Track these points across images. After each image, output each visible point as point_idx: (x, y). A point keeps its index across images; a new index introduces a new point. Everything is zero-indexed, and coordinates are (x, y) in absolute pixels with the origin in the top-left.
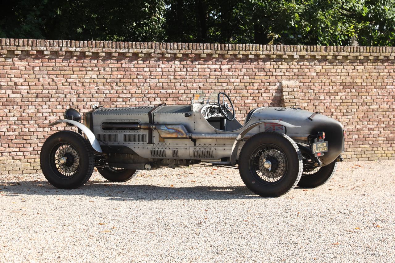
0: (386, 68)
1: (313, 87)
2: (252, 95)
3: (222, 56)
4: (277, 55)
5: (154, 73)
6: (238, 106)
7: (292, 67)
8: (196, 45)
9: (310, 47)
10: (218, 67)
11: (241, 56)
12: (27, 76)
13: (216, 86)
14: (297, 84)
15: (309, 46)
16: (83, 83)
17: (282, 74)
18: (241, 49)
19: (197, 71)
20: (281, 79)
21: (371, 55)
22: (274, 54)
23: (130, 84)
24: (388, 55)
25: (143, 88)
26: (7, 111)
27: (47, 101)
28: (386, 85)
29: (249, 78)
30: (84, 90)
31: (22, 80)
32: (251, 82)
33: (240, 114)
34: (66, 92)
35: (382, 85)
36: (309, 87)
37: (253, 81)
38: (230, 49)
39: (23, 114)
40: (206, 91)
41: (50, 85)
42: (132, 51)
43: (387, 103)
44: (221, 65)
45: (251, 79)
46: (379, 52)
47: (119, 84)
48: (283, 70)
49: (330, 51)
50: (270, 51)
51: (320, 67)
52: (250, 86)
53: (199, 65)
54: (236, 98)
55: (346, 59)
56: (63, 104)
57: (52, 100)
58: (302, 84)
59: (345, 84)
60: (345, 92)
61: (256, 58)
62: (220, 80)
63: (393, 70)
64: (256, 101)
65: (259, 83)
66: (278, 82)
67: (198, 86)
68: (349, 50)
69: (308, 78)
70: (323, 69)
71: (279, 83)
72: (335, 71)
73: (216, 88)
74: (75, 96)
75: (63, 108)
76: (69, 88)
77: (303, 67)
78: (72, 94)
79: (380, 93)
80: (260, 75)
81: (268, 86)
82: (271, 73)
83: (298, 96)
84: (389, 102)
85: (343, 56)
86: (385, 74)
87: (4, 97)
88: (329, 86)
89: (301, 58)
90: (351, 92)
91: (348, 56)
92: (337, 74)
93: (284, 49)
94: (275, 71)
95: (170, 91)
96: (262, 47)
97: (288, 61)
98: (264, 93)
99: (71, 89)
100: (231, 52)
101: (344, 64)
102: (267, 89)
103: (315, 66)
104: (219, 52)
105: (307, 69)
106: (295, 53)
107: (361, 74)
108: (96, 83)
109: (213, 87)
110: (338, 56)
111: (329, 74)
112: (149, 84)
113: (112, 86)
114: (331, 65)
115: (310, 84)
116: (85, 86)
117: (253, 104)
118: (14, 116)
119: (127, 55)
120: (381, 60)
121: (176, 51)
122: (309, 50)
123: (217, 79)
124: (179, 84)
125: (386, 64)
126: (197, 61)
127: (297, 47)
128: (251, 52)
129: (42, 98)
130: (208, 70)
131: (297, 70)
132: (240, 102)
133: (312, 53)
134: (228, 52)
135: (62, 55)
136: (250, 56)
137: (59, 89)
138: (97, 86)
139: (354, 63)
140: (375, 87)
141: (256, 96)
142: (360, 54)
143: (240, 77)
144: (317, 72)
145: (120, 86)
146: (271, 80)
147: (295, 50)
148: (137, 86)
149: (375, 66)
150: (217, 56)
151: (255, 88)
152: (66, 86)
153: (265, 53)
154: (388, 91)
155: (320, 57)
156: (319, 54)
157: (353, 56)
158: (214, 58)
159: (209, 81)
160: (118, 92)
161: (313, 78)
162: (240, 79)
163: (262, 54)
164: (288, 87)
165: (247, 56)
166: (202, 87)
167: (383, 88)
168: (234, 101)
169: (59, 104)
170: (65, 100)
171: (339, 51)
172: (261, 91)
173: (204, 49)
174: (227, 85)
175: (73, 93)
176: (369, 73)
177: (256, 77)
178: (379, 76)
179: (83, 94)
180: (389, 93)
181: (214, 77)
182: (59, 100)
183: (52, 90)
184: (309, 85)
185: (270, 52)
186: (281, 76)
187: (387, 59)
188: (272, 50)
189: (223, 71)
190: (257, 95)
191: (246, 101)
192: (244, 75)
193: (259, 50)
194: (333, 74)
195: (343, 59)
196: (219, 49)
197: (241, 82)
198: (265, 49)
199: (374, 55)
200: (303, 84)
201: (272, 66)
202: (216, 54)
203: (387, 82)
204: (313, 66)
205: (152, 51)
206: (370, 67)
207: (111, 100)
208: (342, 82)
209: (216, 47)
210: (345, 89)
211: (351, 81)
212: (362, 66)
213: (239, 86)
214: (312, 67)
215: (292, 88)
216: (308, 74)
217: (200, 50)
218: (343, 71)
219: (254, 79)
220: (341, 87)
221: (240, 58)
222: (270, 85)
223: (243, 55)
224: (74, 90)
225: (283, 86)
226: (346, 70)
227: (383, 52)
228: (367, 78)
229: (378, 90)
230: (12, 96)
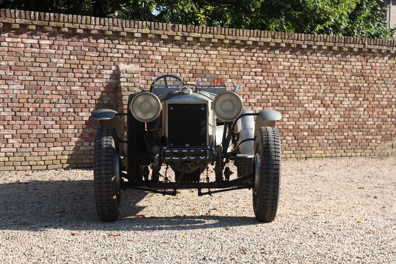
0: (242, 55)
2: (81, 80)
3: (41, 29)
4: (113, 32)
6: (62, 94)
7: (133, 47)
8: (5, 11)
9: (155, 24)
10: (36, 41)
11: (67, 30)
13: (32, 66)
14: (138, 69)
15: (153, 23)
17: (120, 55)
18: (66, 20)
19: (7, 45)
20: (118, 61)
21: (226, 39)
22: (109, 30)
24: (246, 40)
28: (242, 75)
29: (77, 59)
32: (80, 64)
33: (65, 103)
35: (238, 75)
36: (152, 73)
37: (82, 62)
38: (52, 19)
40: (18, 73)
43: (243, 96)
44: (40, 40)
45: (80, 60)
46: (236, 35)
48: (121, 51)
49: (178, 31)
50: (105, 25)
51: (167, 49)
52: (78, 68)
53: (10, 38)
54: (59, 83)
55: (197, 41)
58: (144, 69)
59: (196, 72)
60: (195, 81)
61: (86, 33)
62: (38, 60)
63: (250, 57)
64: (85, 87)
65: (90, 65)
66: (114, 65)
67: (8, 65)
68: (201, 31)
69: (152, 62)
70: (169, 51)
71: (115, 67)
72: (184, 56)
73: (32, 69)
77: (145, 48)
79: (235, 84)
80: (91, 55)
81: (102, 69)
82: (106, 54)
83: (139, 84)
84: (245, 95)
85: (193, 37)
86: (241, 61)
88: (177, 73)
89: (143, 37)
90: (202, 81)
91: (199, 38)
92: (186, 58)
93: (122, 24)
94: (110, 51)
96: (94, 20)
97: (127, 39)
98: (96, 78)
100: (53, 24)
101: (195, 47)
102: (100, 73)
103: (160, 48)
104: (36, 22)
105: (151, 50)
106: (135, 31)
107: (214, 60)
109: (28, 68)
110: (188, 37)
111: (176, 59)
114: (179, 48)
115: (154, 70)
117: (82, 92)
120: (237, 44)
122: (153, 28)
123: (34, 58)
125: (243, 50)
126: (6, 32)
127: (138, 22)
128: (79, 26)
130: (22, 45)
131: (138, 52)
132: (64, 88)
133: (157, 32)
134: (49, 24)
136: (79, 31)
139: (206, 46)
140: (230, 77)
141: (85, 82)
142: (214, 36)
143: (65, 57)
144: (163, 55)
146: (105, 63)
147: (136, 26)
149: (230, 51)
150: (34, 27)
151: (85, 71)
153: (97, 27)
154: (245, 82)
155: (166, 37)
156: (165, 34)
157: (206, 38)
158: (30, 30)
159: (23, 59)
161: (157, 63)
162: (65, 59)
163: (94, 29)
164: (126, 72)
165: (74, 30)
166: (13, 68)
167: (239, 78)
168: (57, 87)
171: (189, 30)
172: (91, 76)
173: (15, 18)
174: (48, 66)
176: (224, 59)
177: (86, 58)
178: (235, 63)
180: (246, 84)
181: (30, 55)
184: (152, 71)
185: (105, 27)
186: (118, 57)
187: (244, 44)
188: (107, 24)
189: (43, 48)
190: (87, 80)
191: (73, 88)
192: (71, 54)
193: (91, 24)
194: (181, 59)
195: (193, 41)
196: (37, 19)
197: (66, 63)
198: (98, 23)
199: (229, 39)
200: (146, 69)
201: (107, 45)
202: (33, 24)
203: (244, 71)
204: (158, 48)
206: (224, 52)
208: (192, 69)
209: (32, 15)
210: (196, 77)
211: (203, 68)
212: (216, 50)
213: (63, 67)
214: (156, 49)
215: (131, 73)
216: (151, 57)
217: (11, 18)
218: (193, 56)
219: (84, 60)
220: (191, 75)
221: (65, 33)
222: (104, 69)
223: (69, 28)
225: (120, 70)
226: (197, 55)
227: (240, 36)
228: (221, 66)
229: (233, 80)
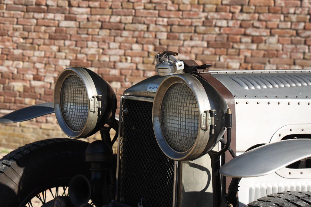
16: (179, 5)
23: (269, 10)
26: (55, 48)
27: (117, 36)
30: (180, 18)
34: (149, 20)
39: (79, 56)
41: (122, 8)
47: (245, 8)
56: (143, 42)
57: (125, 33)
74: (164, 29)
75: (143, 50)
76: (155, 14)
78: (160, 25)
87: (51, 25)
99: (157, 16)
108: (202, 7)
112: (308, 11)
113: (233, 13)
116: (182, 11)
118: (66, 58)
129: (110, 29)
137: (137, 15)
138: (204, 11)
145: (247, 13)
148: (282, 13)
152: (150, 9)
160: (244, 24)
169: (137, 42)
170: (146, 35)
175: (161, 23)
179: (179, 25)
182: (136, 33)
183: (125, 15)
207: (230, 39)
224: (164, 17)
230: (64, 24)
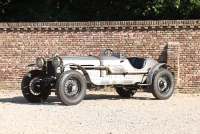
1: (190, 46)
2: (149, 51)
3: (127, 29)
4: (164, 27)
5: (89, 39)
8: (112, 22)
9: (186, 21)
10: (127, 34)
12: (24, 41)
14: (179, 44)
16: (51, 44)
18: (139, 23)
19: (114, 37)
20: (168, 41)
22: (161, 26)
23: (76, 45)
25: (83, 47)
26: (15, 58)
27: (34, 54)
30: (52, 48)
31: (22, 43)
32: (148, 43)
34: (43, 49)
36: (187, 46)
38: (133, 24)
39: (23, 60)
40: (119, 48)
41: (35, 46)
42: (75, 27)
44: (129, 33)
45: (148, 41)
48: (169, 36)
51: (195, 33)
52: (147, 45)
53: (115, 34)
54: (138, 52)
57: (36, 53)
58: (182, 44)
62: (128, 42)
64: (151, 54)
65: (153, 43)
67: (115, 45)
69: (186, 40)
71: (166, 44)
73: (125, 46)
74: (47, 51)
77: (182, 33)
80: (153, 38)
82: (161, 37)
87: (13, 51)
89: (180, 28)
93: (168, 23)
94: (163, 36)
95: (98, 48)
96: (153, 22)
97: (172, 30)
98: (156, 49)
99: (45, 47)
100: (133, 26)
102: (158, 47)
105: (186, 34)
106: (175, 25)
108: (58, 44)
109: (123, 46)
112: (86, 45)
113: (66, 46)
115: (188, 44)
116: (52, 46)
117: (149, 56)
118: (18, 61)
119: (73, 29)
121: (99, 26)
122: (185, 23)
123: (126, 41)
124: (103, 44)
126: (113, 31)
127: (177, 21)
128: (146, 25)
129: (31, 52)
130: (121, 36)
131: (178, 36)
133: (188, 25)
134: (131, 26)
135: (40, 30)
136: (145, 28)
137: (39, 47)
138: (58, 46)
143: (140, 40)
144: (193, 36)
145: (70, 46)
146: (161, 42)
147: (176, 23)
148: (80, 46)
151: (151, 46)
152: (43, 46)
153: (155, 25)
155: (193, 27)
156: (192, 25)
158: (123, 29)
159: (121, 42)
160: (70, 49)
161: (189, 40)
164: (171, 46)
166: (117, 46)
170: (42, 53)
174: (133, 45)
175: (46, 49)
177: (151, 40)
179: (51, 50)
181: (124, 40)
182: (39, 53)
183: (36, 48)
185: (159, 25)
186: (168, 39)
188: (160, 23)
189: (130, 37)
190: (152, 51)
191: (145, 54)
192: (143, 39)
193: (151, 24)
196: (126, 24)
197: (141, 43)
198: (155, 23)
201: (161, 33)
202: (124, 27)
204: (190, 33)
205: (86, 26)
207: (66, 53)
209: (123, 23)
213: (140, 45)
215: (174, 46)
216: (186, 38)
217: (114, 25)
221: (139, 29)
222: (160, 45)
223: (141, 27)
225: (168, 45)
